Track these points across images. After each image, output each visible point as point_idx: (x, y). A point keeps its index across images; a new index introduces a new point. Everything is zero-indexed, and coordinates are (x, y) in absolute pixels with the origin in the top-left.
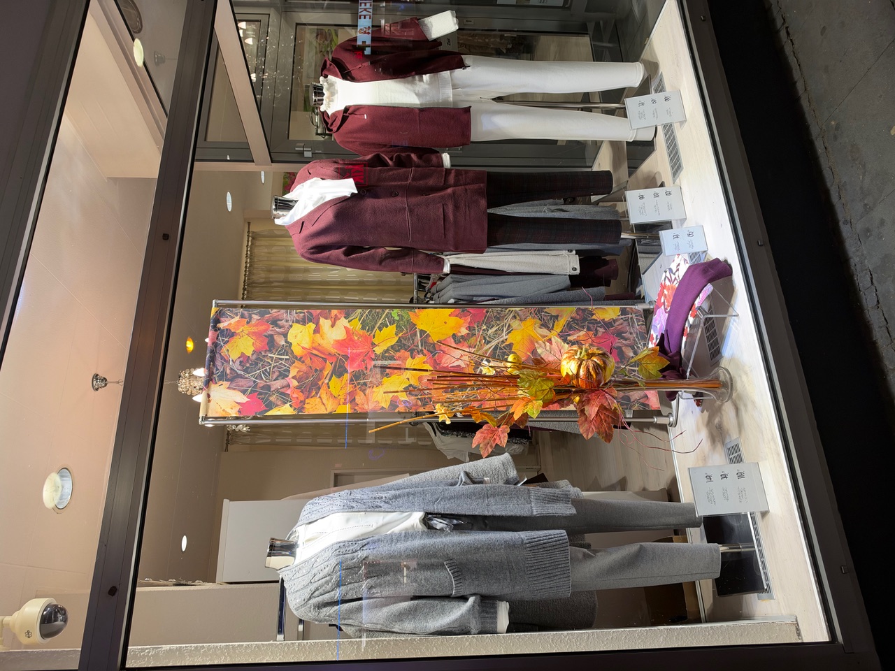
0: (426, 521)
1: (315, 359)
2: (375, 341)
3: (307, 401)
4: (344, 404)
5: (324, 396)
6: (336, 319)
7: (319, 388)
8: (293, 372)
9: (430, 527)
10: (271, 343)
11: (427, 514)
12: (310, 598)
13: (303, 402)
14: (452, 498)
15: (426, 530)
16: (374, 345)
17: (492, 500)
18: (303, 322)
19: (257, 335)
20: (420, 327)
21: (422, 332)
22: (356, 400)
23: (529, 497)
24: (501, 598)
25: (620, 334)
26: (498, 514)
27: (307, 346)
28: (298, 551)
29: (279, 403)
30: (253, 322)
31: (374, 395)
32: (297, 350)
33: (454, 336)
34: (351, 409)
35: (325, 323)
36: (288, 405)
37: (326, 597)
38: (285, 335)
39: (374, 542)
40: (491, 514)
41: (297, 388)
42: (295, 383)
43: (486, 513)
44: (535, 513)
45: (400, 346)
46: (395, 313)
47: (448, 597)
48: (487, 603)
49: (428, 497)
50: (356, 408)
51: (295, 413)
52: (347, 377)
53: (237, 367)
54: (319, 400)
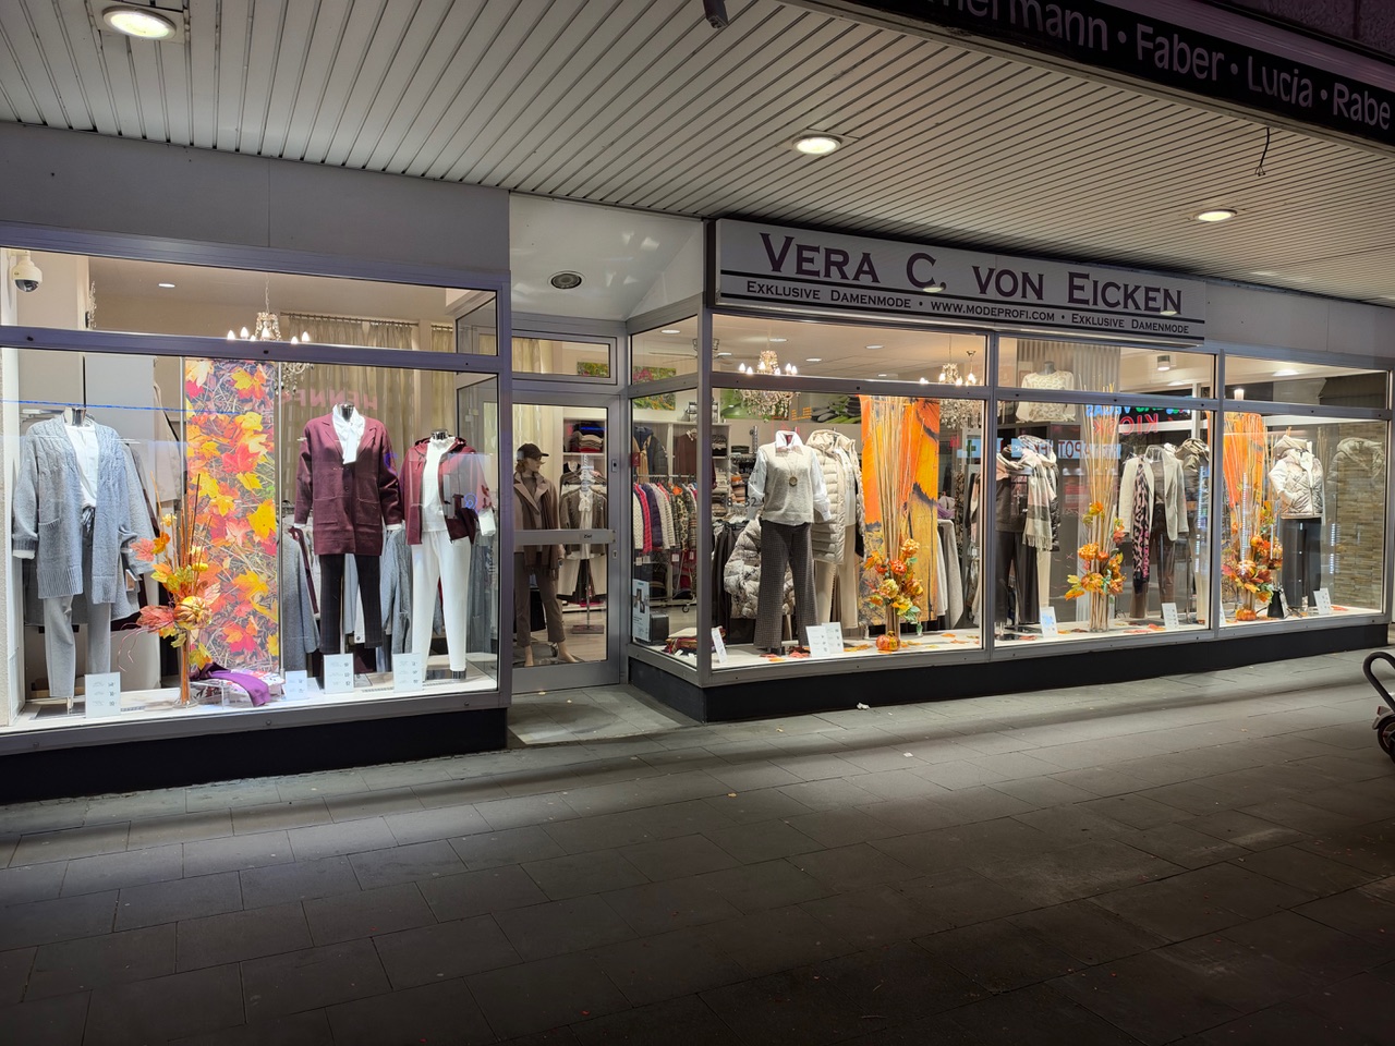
0: (89, 508)
1: (232, 431)
2: (248, 474)
5: (202, 438)
6: (267, 446)
7: (208, 434)
8: (221, 416)
9: (84, 510)
10: (244, 400)
15: (82, 508)
16: (244, 473)
17: (105, 550)
18: (264, 422)
19: (252, 390)
20: (260, 506)
21: (256, 508)
24: (36, 554)
25: (255, 654)
26: (94, 553)
27: (243, 425)
28: (75, 427)
29: (196, 408)
30: (263, 388)
32: (239, 419)
33: (253, 532)
35: (263, 438)
37: (39, 446)
38: (252, 410)
39: (74, 476)
40: (94, 549)
41: (209, 419)
42: (212, 418)
43: (94, 546)
44: (94, 577)
45: (244, 492)
46: (272, 489)
47: (38, 521)
48: (33, 545)
49: (108, 510)
52: (218, 453)
53: (226, 378)
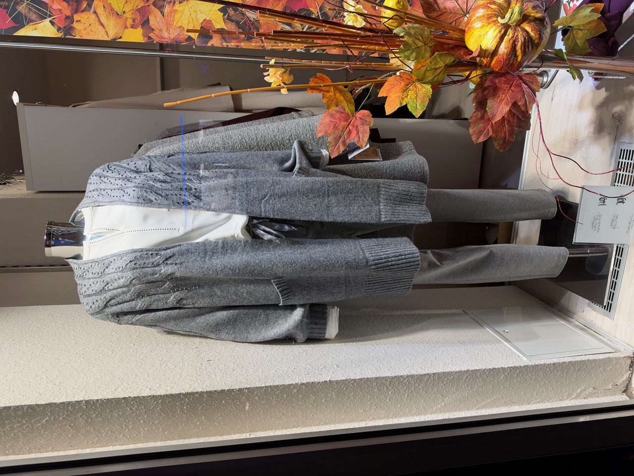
0: (250, 228)
3: (76, 17)
4: (133, 27)
9: (255, 237)
11: (251, 219)
12: (106, 306)
13: (70, 19)
14: (283, 195)
15: (249, 239)
17: (333, 199)
22: (151, 23)
23: (378, 196)
26: (339, 219)
29: (34, 17)
31: (177, 16)
34: (144, 35)
36: (47, 22)
37: (125, 307)
39: (182, 254)
40: (331, 219)
43: (326, 219)
44: (383, 220)
48: (317, 311)
49: (253, 192)
50: (151, 35)
51: (60, 35)
54: (93, 17)
